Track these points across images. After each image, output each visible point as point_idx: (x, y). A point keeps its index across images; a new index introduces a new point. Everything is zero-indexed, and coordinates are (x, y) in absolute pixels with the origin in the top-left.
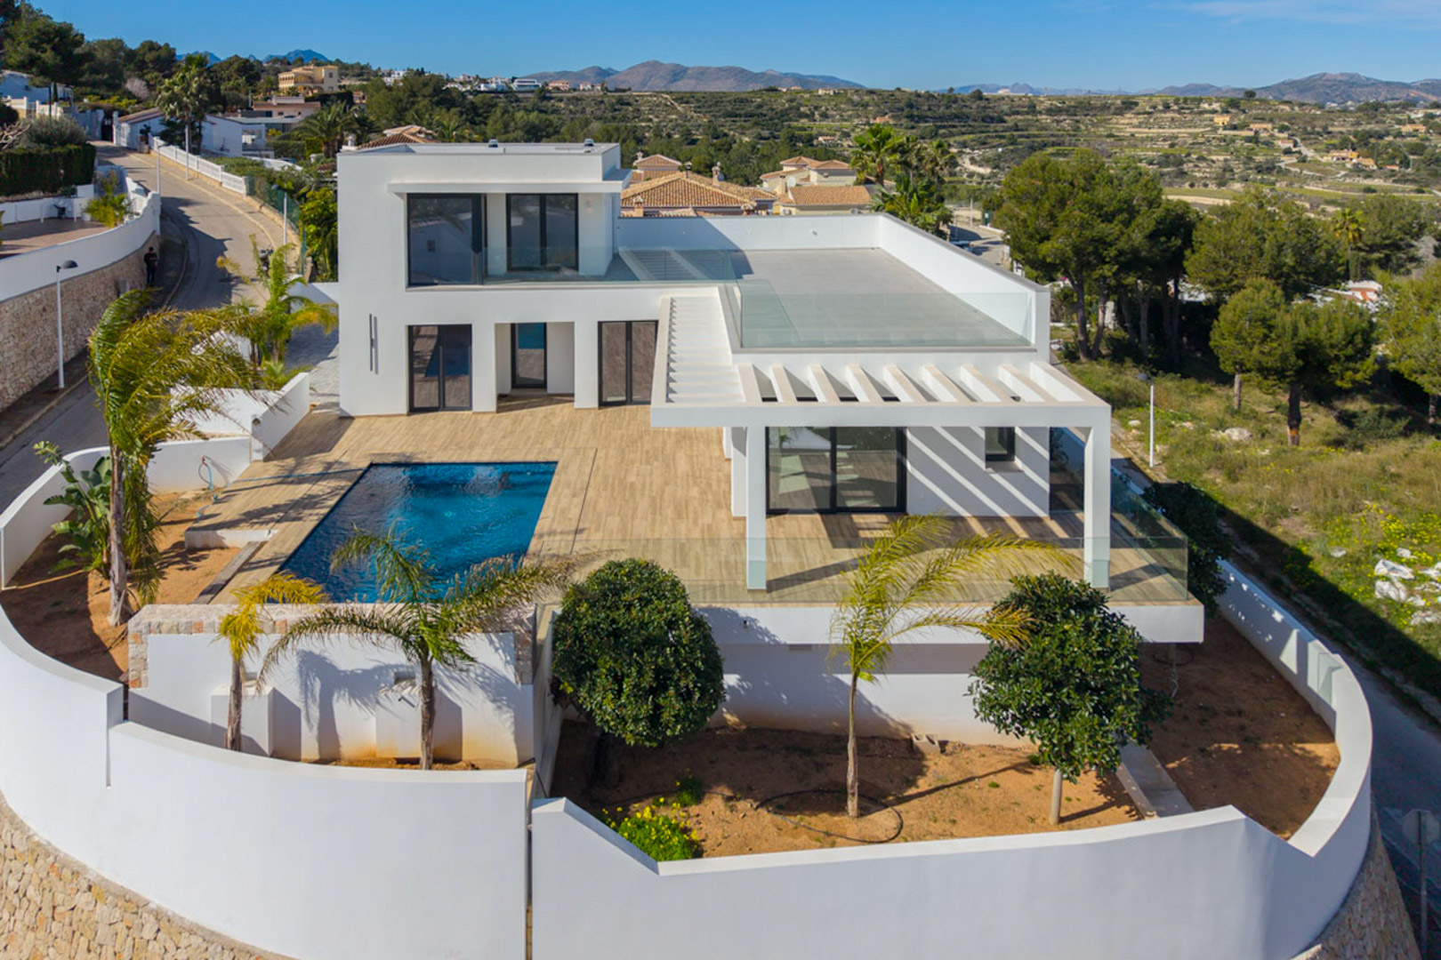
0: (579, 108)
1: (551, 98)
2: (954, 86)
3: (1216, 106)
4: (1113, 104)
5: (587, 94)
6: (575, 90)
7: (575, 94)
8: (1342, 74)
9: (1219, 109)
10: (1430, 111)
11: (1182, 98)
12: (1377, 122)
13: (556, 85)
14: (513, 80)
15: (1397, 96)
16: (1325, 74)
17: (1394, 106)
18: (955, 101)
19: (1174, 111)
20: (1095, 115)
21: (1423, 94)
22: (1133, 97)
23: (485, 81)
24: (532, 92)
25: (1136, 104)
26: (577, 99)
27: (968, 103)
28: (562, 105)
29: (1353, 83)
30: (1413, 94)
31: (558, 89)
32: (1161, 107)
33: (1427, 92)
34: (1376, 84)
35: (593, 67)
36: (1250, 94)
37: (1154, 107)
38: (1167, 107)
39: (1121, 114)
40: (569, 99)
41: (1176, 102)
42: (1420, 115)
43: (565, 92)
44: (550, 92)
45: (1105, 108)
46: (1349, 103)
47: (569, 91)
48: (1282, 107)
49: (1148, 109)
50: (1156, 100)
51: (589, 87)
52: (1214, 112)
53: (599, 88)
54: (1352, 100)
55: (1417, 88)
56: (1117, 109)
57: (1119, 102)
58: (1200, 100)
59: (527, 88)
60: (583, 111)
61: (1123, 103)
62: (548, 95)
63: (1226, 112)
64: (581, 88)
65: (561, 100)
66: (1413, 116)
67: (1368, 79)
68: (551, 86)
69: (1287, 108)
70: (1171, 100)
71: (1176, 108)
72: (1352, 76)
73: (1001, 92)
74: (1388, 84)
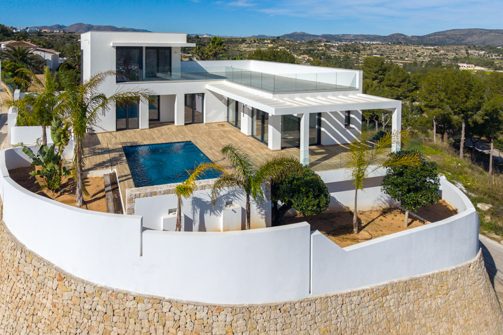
0: (54, 39)
1: (43, 35)
2: (190, 34)
3: (269, 41)
4: (239, 40)
5: (57, 34)
6: (52, 32)
7: (53, 34)
8: (301, 32)
9: (269, 42)
10: (326, 43)
11: (259, 38)
12: (313, 46)
13: (45, 30)
14: (27, 28)
15: (316, 39)
16: (296, 32)
17: (316, 42)
18: (190, 39)
19: (257, 43)
20: (233, 44)
21: (322, 39)
22: (245, 38)
23: (15, 29)
24: (35, 33)
25: (246, 40)
26: (53, 36)
27: (194, 40)
28: (47, 38)
29: (304, 35)
30: (320, 38)
31: (45, 32)
32: (253, 42)
33: (323, 38)
34: (310, 35)
35: (57, 25)
36: (278, 38)
37: (251, 42)
38: (255, 42)
39: (242, 44)
40: (50, 36)
41: (258, 40)
42: (323, 44)
43: (48, 33)
44: (42, 33)
45: (237, 42)
46: (303, 41)
47: (50, 32)
48: (287, 42)
49: (249, 42)
50: (252, 39)
51: (58, 31)
52: (268, 43)
53: (62, 32)
54: (304, 40)
55: (321, 37)
56: (240, 42)
57: (241, 40)
58: (264, 40)
59: (33, 32)
60: (56, 40)
61: (242, 40)
62: (42, 34)
63: (271, 43)
64: (55, 32)
65: (47, 36)
66: (322, 45)
67: (308, 34)
68: (43, 30)
69: (288, 42)
70: (256, 39)
71: (257, 42)
72: (303, 33)
73: (204, 36)
74: (313, 35)
